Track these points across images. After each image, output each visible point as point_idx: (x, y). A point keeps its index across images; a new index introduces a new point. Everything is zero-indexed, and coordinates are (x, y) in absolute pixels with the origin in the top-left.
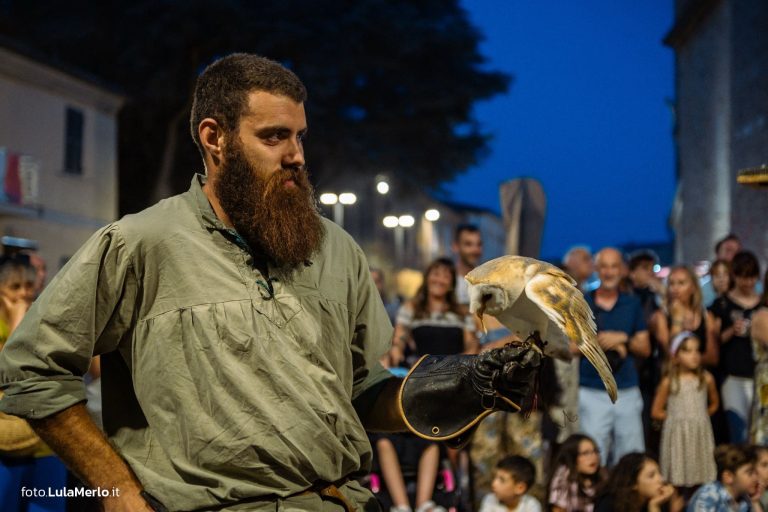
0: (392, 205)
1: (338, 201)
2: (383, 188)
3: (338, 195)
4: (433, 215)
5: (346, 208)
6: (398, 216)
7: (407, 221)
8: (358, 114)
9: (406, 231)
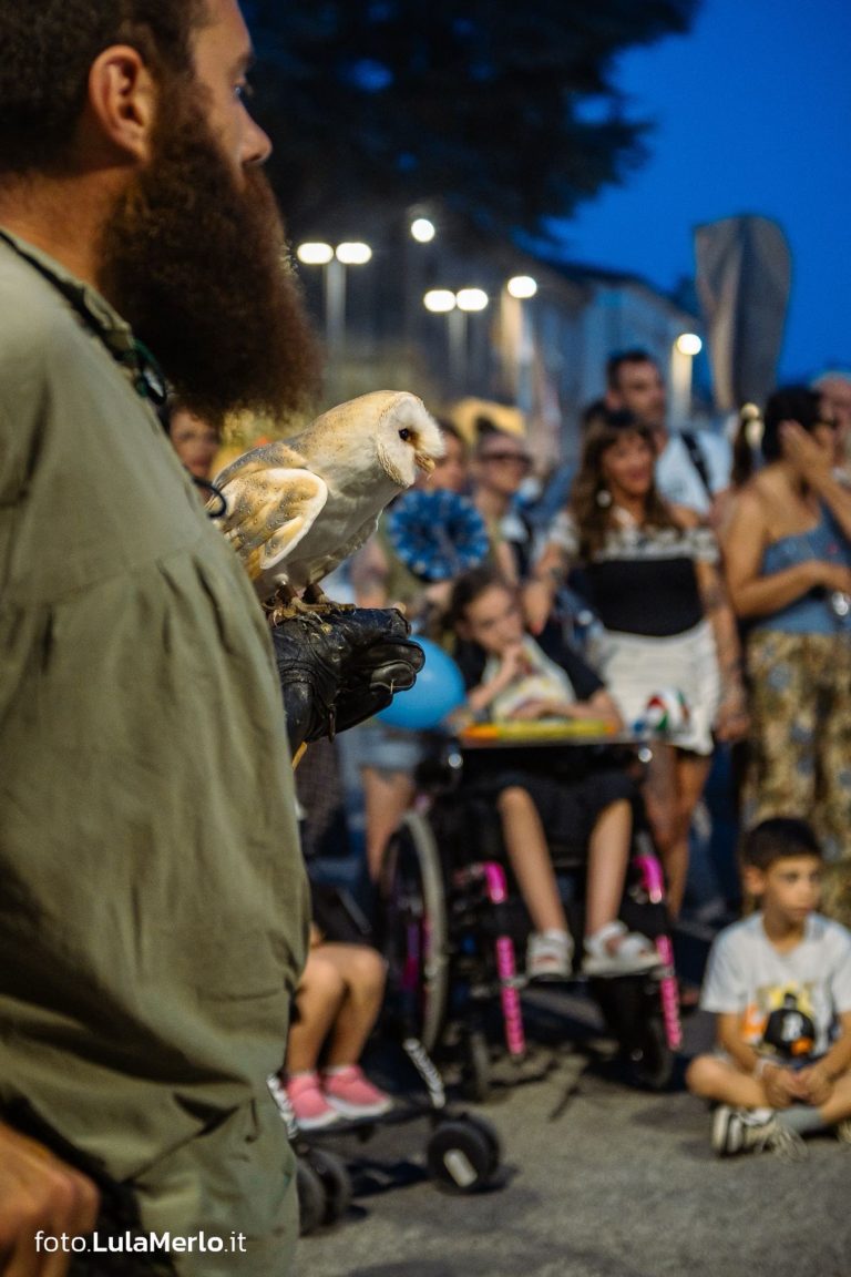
0: (442, 267)
1: (335, 257)
2: (423, 230)
3: (334, 245)
4: (523, 286)
5: (351, 271)
6: (455, 291)
7: (473, 299)
8: (374, 78)
9: (470, 318)
